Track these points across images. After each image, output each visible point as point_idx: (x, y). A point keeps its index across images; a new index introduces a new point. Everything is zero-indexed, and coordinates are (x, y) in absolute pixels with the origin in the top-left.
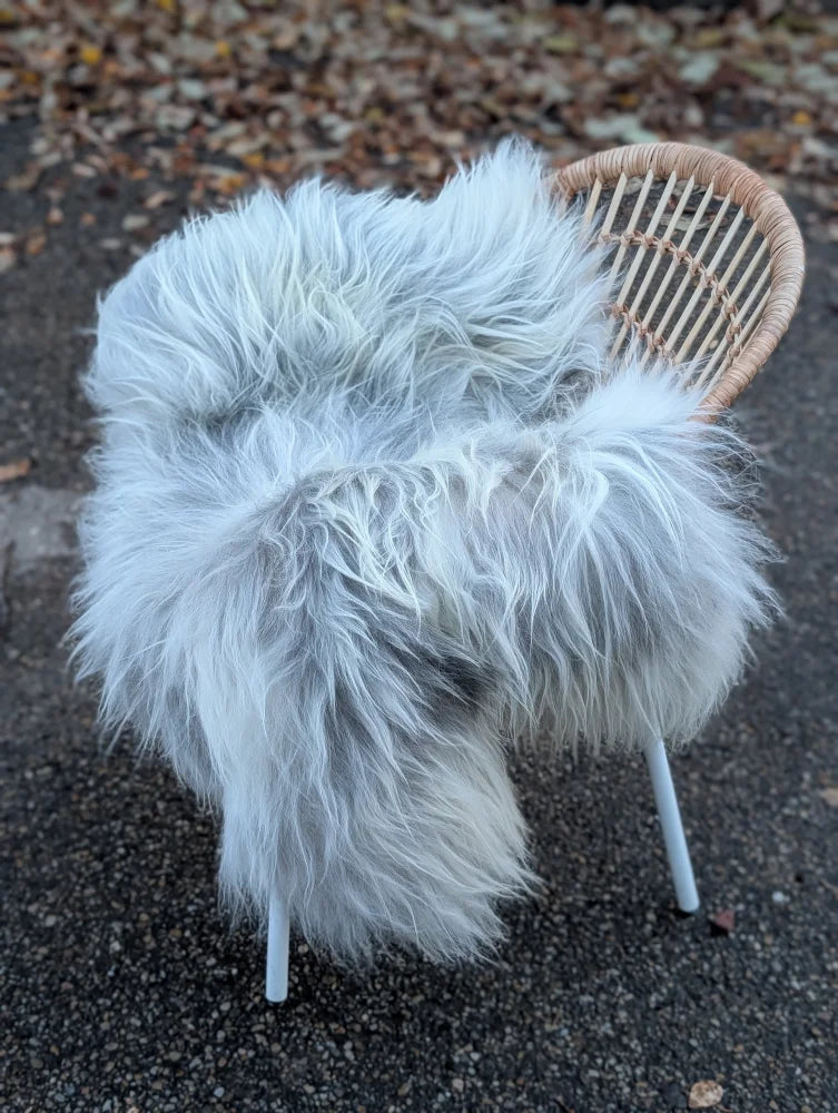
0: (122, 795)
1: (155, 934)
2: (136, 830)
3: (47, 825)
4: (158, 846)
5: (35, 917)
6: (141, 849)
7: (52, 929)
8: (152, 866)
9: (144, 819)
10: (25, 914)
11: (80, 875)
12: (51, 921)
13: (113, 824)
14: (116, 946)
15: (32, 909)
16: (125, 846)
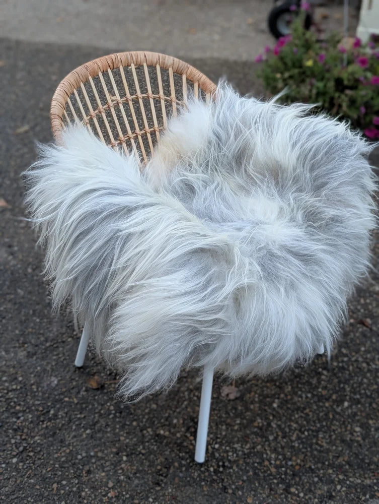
0: (279, 454)
1: (330, 397)
2: (292, 436)
3: (320, 465)
4: (292, 424)
5: (362, 434)
6: (299, 428)
7: (361, 427)
8: (303, 419)
9: (284, 437)
10: (364, 439)
11: (330, 436)
12: (358, 429)
13: (297, 445)
14: (346, 404)
15: (359, 439)
16: (303, 433)
